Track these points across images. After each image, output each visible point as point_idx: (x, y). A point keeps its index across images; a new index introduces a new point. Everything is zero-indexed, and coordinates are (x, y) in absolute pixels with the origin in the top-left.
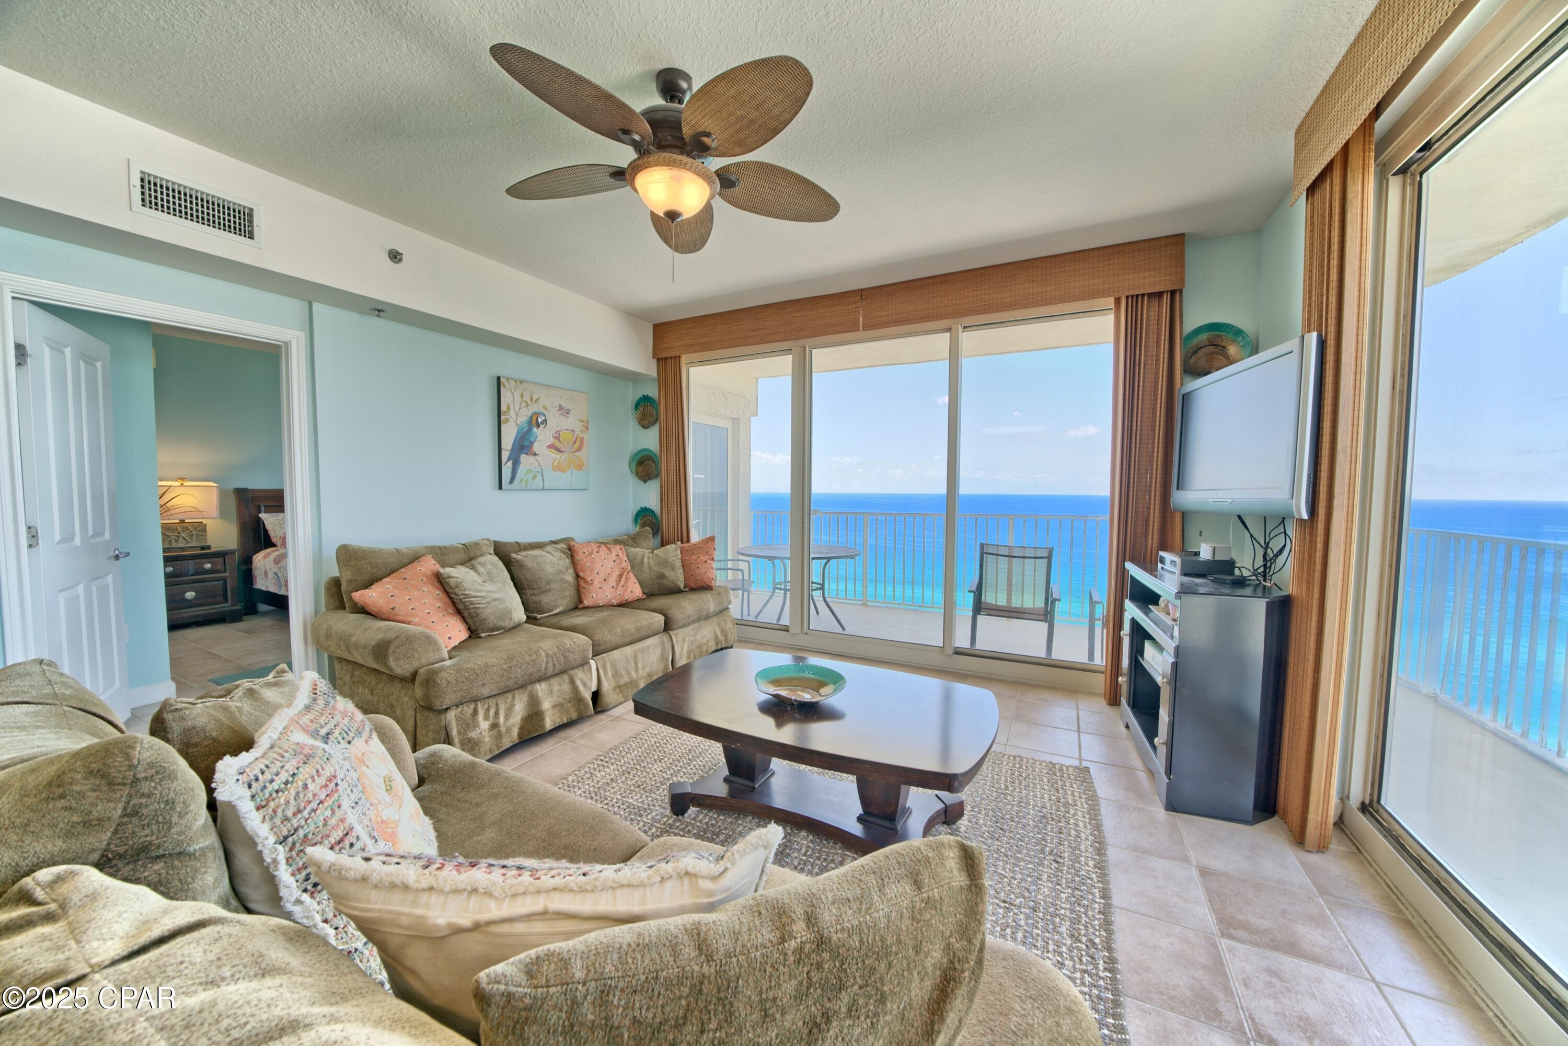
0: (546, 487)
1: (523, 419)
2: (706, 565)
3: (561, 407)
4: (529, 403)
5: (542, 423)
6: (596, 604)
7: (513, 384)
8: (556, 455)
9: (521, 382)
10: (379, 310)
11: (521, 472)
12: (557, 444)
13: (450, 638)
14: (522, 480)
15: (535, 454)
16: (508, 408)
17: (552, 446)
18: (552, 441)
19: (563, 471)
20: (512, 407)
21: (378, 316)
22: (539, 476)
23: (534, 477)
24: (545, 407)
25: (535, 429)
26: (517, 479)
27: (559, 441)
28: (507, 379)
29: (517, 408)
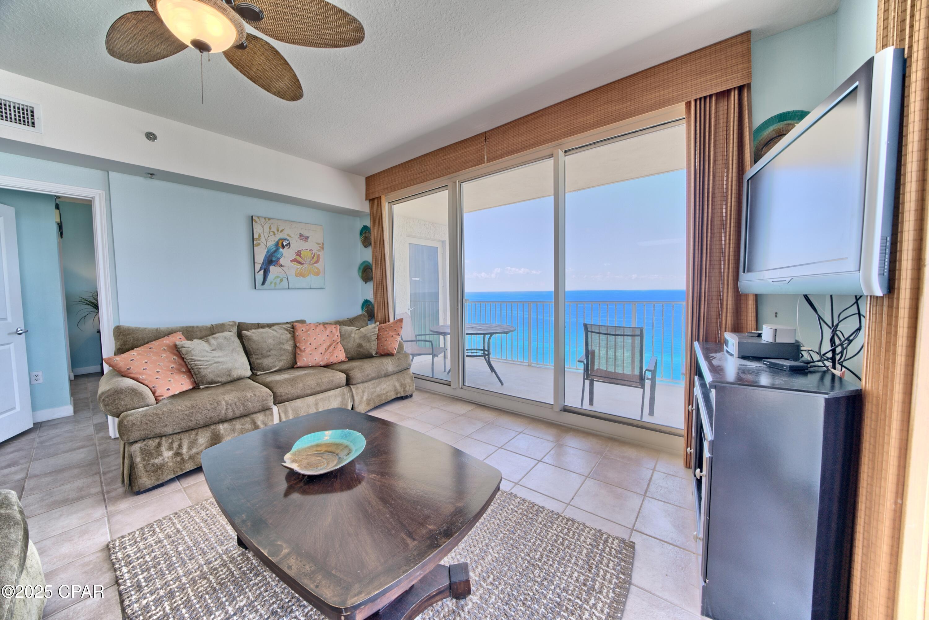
0: (290, 287)
1: (271, 243)
2: (392, 339)
3: (301, 235)
4: (276, 232)
5: (286, 245)
6: (306, 365)
7: (263, 220)
8: (299, 266)
9: (269, 219)
10: (151, 174)
11: (270, 277)
12: (298, 258)
13: (168, 389)
14: (271, 283)
15: (281, 266)
16: (260, 236)
17: (295, 261)
18: (294, 257)
19: (304, 277)
20: (262, 235)
21: (151, 178)
22: (285, 280)
23: (281, 281)
24: (288, 235)
25: (281, 250)
26: (267, 283)
27: (300, 257)
28: (258, 217)
29: (266, 236)
